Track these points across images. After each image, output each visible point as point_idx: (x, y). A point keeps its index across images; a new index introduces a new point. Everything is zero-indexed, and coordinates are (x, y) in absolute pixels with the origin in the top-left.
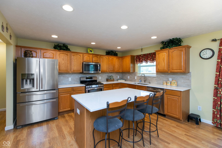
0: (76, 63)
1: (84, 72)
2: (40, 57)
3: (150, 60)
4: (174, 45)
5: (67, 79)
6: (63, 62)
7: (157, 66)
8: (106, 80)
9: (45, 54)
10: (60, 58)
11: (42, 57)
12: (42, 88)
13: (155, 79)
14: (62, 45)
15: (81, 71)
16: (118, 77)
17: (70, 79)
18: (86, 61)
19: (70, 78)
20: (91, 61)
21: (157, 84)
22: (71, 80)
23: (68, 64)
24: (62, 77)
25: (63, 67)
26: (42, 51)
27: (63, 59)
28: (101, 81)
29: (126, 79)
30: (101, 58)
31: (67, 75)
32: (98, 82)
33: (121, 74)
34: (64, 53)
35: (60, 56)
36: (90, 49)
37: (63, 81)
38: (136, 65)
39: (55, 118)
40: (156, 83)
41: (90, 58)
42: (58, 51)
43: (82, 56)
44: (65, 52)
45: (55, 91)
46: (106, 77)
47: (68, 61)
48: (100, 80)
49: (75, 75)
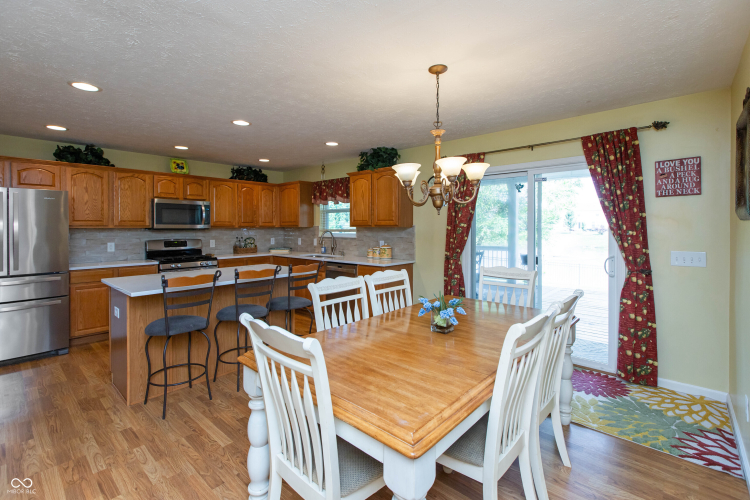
0: (129, 202)
1: (155, 226)
2: (8, 183)
3: (341, 196)
4: (380, 164)
5: (103, 246)
6: (86, 197)
7: (351, 210)
8: (232, 251)
9: (24, 174)
10: (75, 185)
11: (15, 182)
12: (16, 268)
13: (354, 243)
14: (83, 148)
15: (148, 223)
16: (273, 242)
17: (111, 247)
18: (163, 195)
19: (113, 244)
20: (181, 196)
21: (359, 256)
22: (113, 250)
23: (103, 203)
24: (81, 240)
25: (87, 212)
26: (14, 164)
27: (86, 189)
28: (212, 252)
29: (292, 246)
30: (211, 186)
31: (102, 235)
32: (203, 254)
33: (281, 232)
34: (91, 171)
35: (75, 180)
36: (179, 162)
37: (87, 253)
38: (316, 207)
39: (60, 352)
40: (357, 253)
41: (177, 186)
42: (68, 166)
43: (148, 181)
44: (92, 169)
45: (59, 278)
46: (233, 242)
47: (102, 194)
48: (212, 249)
49: (129, 234)
